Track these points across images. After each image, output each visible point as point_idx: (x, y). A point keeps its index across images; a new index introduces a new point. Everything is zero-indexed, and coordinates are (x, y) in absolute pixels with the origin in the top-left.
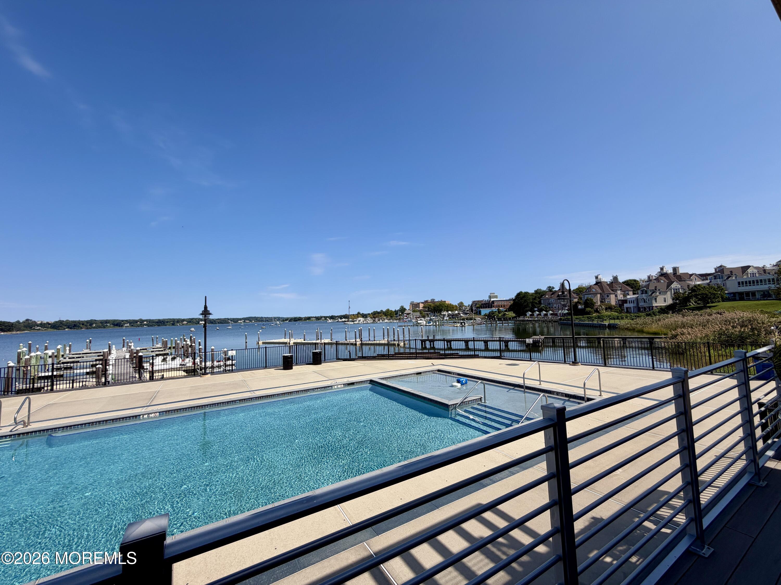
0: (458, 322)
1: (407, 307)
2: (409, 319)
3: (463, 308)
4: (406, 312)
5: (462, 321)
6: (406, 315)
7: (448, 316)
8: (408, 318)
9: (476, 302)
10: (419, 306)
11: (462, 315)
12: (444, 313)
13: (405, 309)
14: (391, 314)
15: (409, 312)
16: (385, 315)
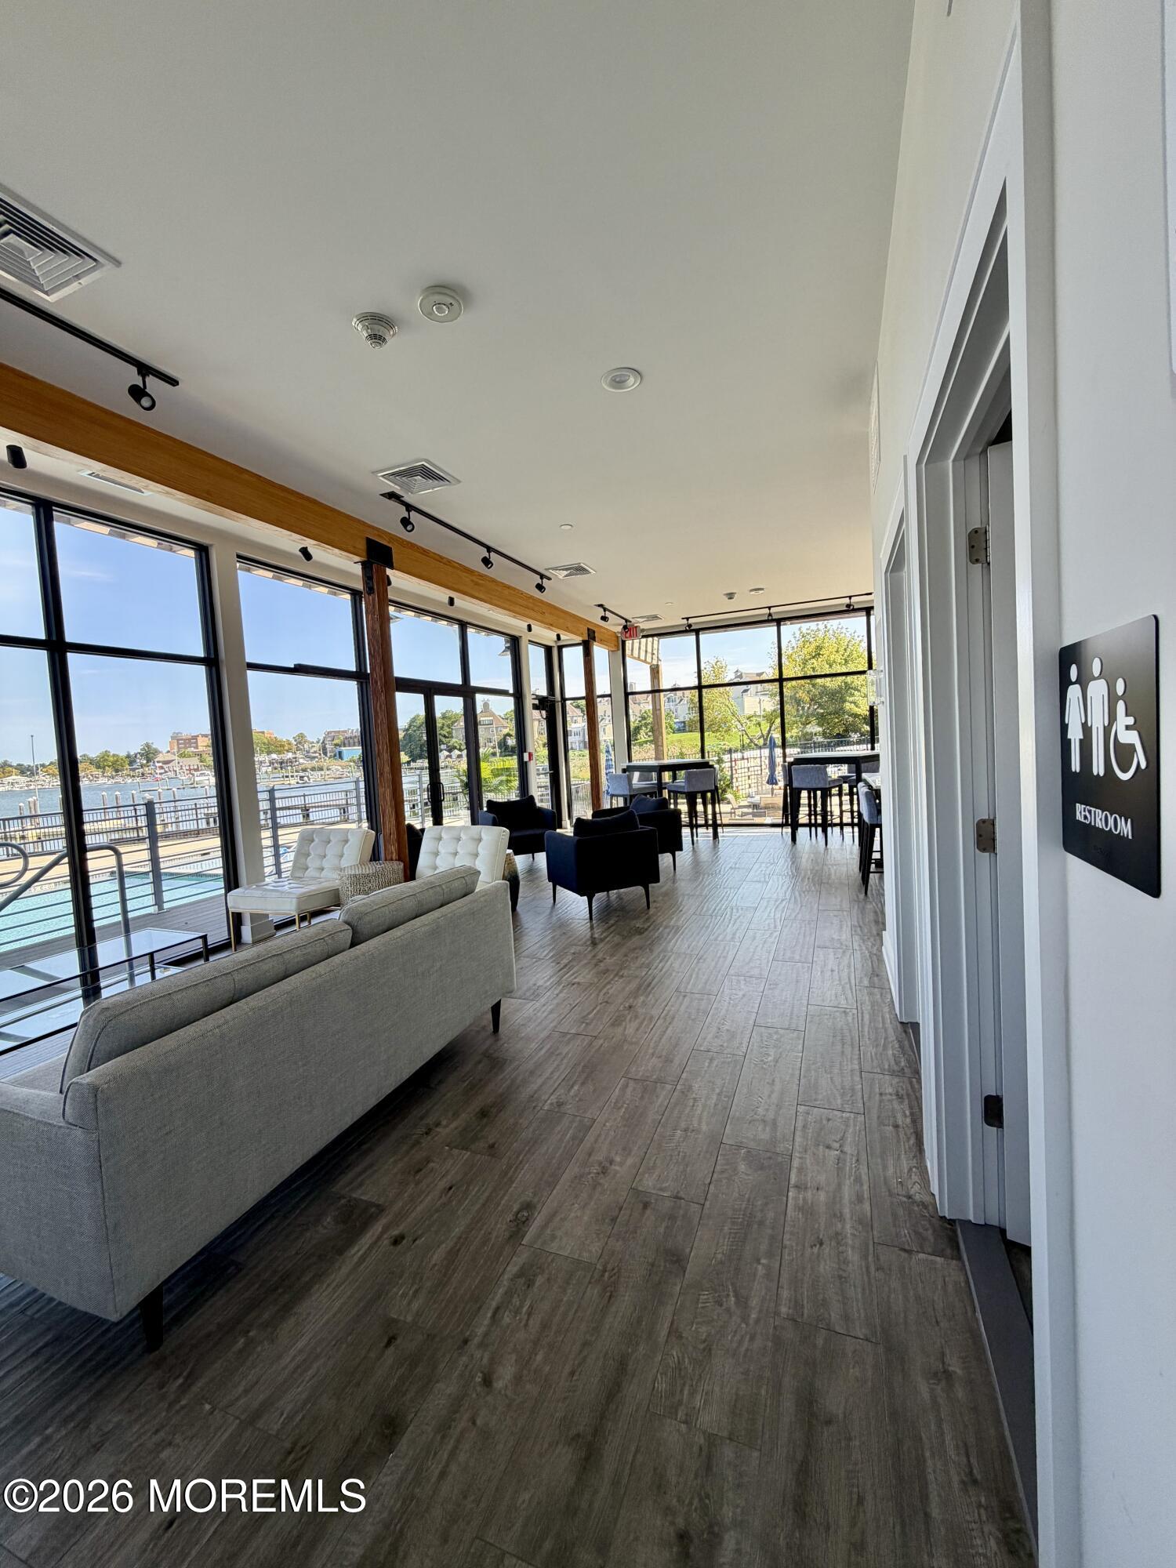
0: (292, 776)
1: (163, 746)
2: (172, 774)
3: (306, 746)
4: (160, 758)
5: (302, 774)
6: (160, 764)
7: (271, 763)
8: (166, 772)
9: (333, 734)
10: (196, 743)
11: (301, 761)
12: (261, 759)
13: (156, 752)
14: (114, 763)
15: (169, 757)
16: (98, 767)
